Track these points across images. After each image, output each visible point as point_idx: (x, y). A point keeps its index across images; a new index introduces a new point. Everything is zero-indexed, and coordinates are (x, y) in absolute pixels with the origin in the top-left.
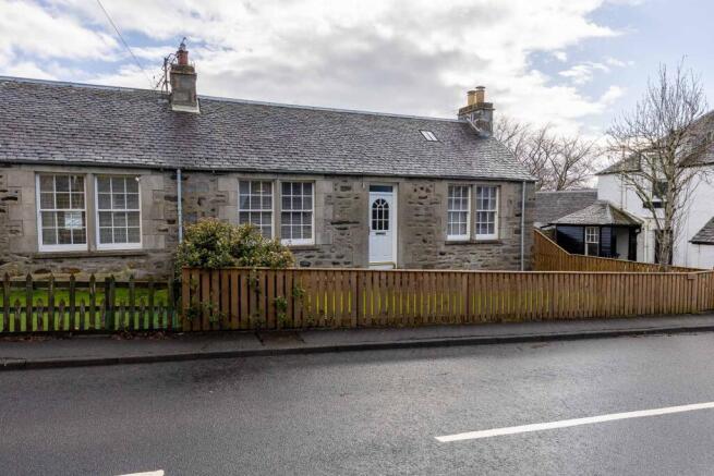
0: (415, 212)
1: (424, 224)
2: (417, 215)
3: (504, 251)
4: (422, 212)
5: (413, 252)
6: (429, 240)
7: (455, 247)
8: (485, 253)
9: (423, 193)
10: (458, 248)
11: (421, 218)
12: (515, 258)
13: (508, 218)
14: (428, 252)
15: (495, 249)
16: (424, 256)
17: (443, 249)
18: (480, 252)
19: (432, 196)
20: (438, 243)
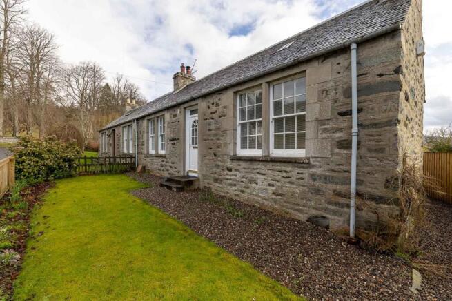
0: (208, 128)
1: (214, 138)
2: (210, 130)
3: (313, 177)
4: (213, 127)
5: (206, 164)
6: (218, 154)
7: (241, 163)
8: (278, 176)
9: (214, 108)
10: (243, 164)
11: (212, 132)
12: (338, 194)
13: (320, 122)
14: (217, 166)
15: (295, 172)
16: (214, 170)
17: (229, 164)
18: (271, 172)
19: (220, 109)
20: (226, 158)
